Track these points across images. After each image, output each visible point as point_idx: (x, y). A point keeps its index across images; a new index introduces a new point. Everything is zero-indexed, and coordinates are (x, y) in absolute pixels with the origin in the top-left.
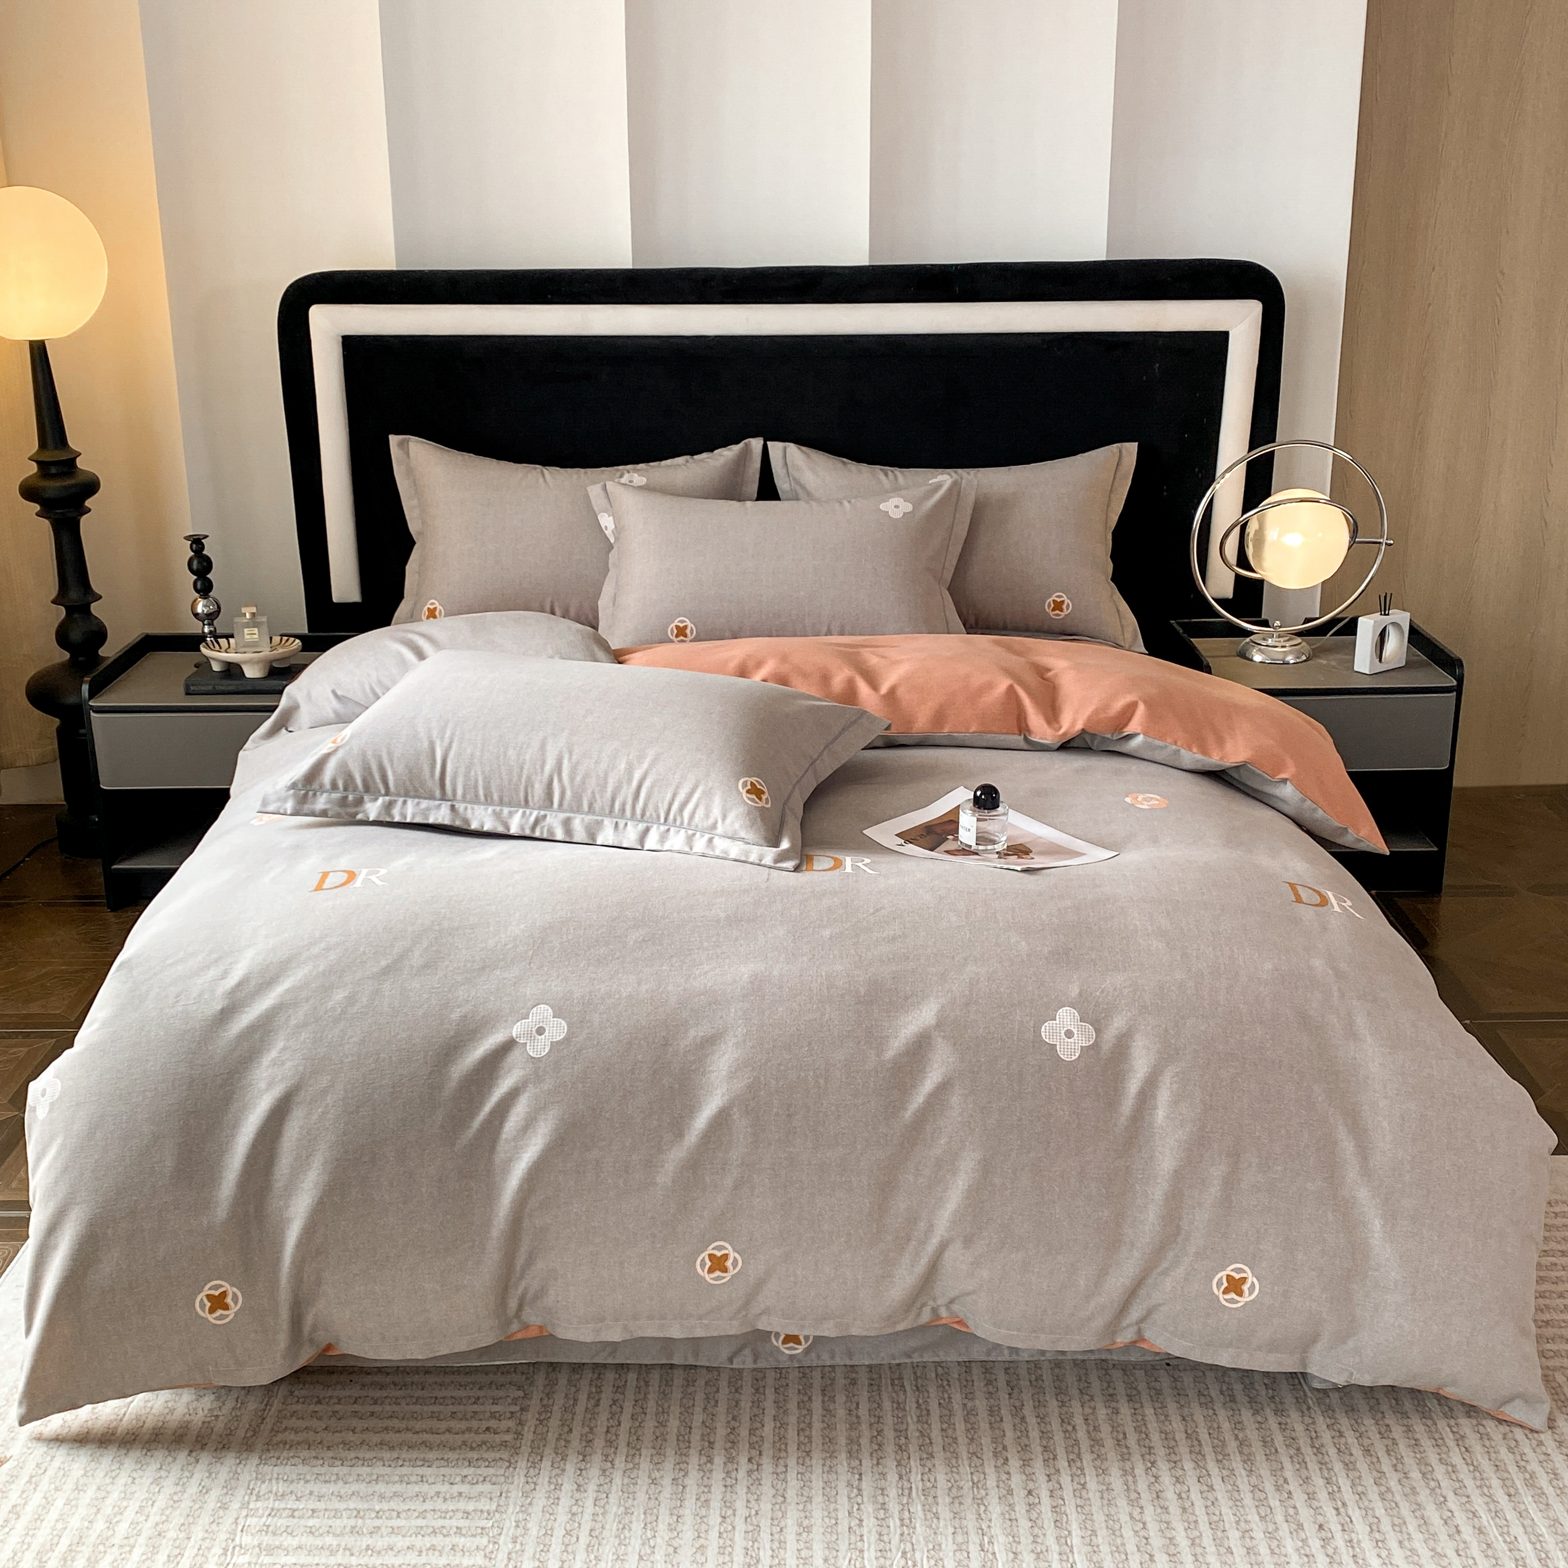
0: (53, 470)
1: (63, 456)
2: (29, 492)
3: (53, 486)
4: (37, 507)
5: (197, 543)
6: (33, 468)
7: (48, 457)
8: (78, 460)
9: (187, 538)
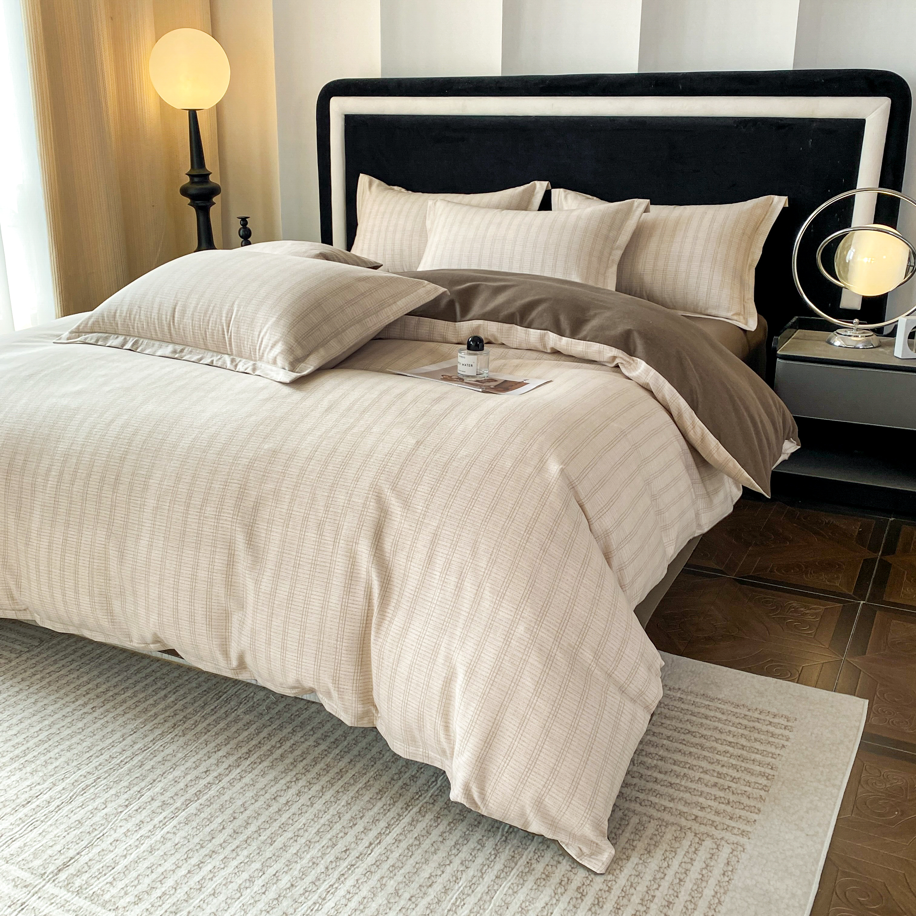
0: (196, 180)
1: (202, 172)
2: (184, 191)
3: (195, 189)
4: (189, 201)
5: (244, 221)
6: (187, 179)
7: (195, 173)
8: (210, 176)
9: (239, 218)
